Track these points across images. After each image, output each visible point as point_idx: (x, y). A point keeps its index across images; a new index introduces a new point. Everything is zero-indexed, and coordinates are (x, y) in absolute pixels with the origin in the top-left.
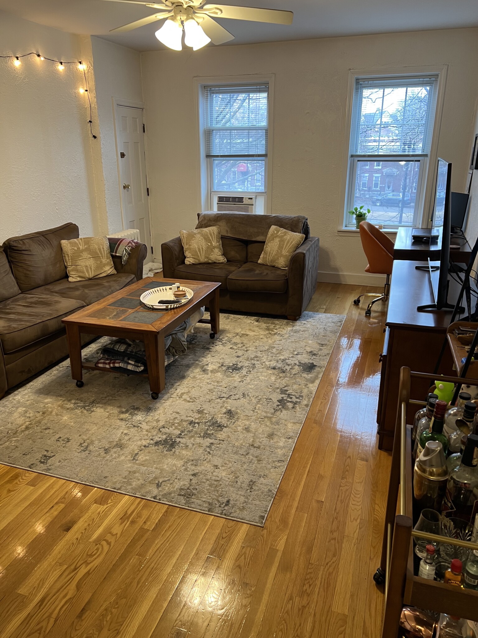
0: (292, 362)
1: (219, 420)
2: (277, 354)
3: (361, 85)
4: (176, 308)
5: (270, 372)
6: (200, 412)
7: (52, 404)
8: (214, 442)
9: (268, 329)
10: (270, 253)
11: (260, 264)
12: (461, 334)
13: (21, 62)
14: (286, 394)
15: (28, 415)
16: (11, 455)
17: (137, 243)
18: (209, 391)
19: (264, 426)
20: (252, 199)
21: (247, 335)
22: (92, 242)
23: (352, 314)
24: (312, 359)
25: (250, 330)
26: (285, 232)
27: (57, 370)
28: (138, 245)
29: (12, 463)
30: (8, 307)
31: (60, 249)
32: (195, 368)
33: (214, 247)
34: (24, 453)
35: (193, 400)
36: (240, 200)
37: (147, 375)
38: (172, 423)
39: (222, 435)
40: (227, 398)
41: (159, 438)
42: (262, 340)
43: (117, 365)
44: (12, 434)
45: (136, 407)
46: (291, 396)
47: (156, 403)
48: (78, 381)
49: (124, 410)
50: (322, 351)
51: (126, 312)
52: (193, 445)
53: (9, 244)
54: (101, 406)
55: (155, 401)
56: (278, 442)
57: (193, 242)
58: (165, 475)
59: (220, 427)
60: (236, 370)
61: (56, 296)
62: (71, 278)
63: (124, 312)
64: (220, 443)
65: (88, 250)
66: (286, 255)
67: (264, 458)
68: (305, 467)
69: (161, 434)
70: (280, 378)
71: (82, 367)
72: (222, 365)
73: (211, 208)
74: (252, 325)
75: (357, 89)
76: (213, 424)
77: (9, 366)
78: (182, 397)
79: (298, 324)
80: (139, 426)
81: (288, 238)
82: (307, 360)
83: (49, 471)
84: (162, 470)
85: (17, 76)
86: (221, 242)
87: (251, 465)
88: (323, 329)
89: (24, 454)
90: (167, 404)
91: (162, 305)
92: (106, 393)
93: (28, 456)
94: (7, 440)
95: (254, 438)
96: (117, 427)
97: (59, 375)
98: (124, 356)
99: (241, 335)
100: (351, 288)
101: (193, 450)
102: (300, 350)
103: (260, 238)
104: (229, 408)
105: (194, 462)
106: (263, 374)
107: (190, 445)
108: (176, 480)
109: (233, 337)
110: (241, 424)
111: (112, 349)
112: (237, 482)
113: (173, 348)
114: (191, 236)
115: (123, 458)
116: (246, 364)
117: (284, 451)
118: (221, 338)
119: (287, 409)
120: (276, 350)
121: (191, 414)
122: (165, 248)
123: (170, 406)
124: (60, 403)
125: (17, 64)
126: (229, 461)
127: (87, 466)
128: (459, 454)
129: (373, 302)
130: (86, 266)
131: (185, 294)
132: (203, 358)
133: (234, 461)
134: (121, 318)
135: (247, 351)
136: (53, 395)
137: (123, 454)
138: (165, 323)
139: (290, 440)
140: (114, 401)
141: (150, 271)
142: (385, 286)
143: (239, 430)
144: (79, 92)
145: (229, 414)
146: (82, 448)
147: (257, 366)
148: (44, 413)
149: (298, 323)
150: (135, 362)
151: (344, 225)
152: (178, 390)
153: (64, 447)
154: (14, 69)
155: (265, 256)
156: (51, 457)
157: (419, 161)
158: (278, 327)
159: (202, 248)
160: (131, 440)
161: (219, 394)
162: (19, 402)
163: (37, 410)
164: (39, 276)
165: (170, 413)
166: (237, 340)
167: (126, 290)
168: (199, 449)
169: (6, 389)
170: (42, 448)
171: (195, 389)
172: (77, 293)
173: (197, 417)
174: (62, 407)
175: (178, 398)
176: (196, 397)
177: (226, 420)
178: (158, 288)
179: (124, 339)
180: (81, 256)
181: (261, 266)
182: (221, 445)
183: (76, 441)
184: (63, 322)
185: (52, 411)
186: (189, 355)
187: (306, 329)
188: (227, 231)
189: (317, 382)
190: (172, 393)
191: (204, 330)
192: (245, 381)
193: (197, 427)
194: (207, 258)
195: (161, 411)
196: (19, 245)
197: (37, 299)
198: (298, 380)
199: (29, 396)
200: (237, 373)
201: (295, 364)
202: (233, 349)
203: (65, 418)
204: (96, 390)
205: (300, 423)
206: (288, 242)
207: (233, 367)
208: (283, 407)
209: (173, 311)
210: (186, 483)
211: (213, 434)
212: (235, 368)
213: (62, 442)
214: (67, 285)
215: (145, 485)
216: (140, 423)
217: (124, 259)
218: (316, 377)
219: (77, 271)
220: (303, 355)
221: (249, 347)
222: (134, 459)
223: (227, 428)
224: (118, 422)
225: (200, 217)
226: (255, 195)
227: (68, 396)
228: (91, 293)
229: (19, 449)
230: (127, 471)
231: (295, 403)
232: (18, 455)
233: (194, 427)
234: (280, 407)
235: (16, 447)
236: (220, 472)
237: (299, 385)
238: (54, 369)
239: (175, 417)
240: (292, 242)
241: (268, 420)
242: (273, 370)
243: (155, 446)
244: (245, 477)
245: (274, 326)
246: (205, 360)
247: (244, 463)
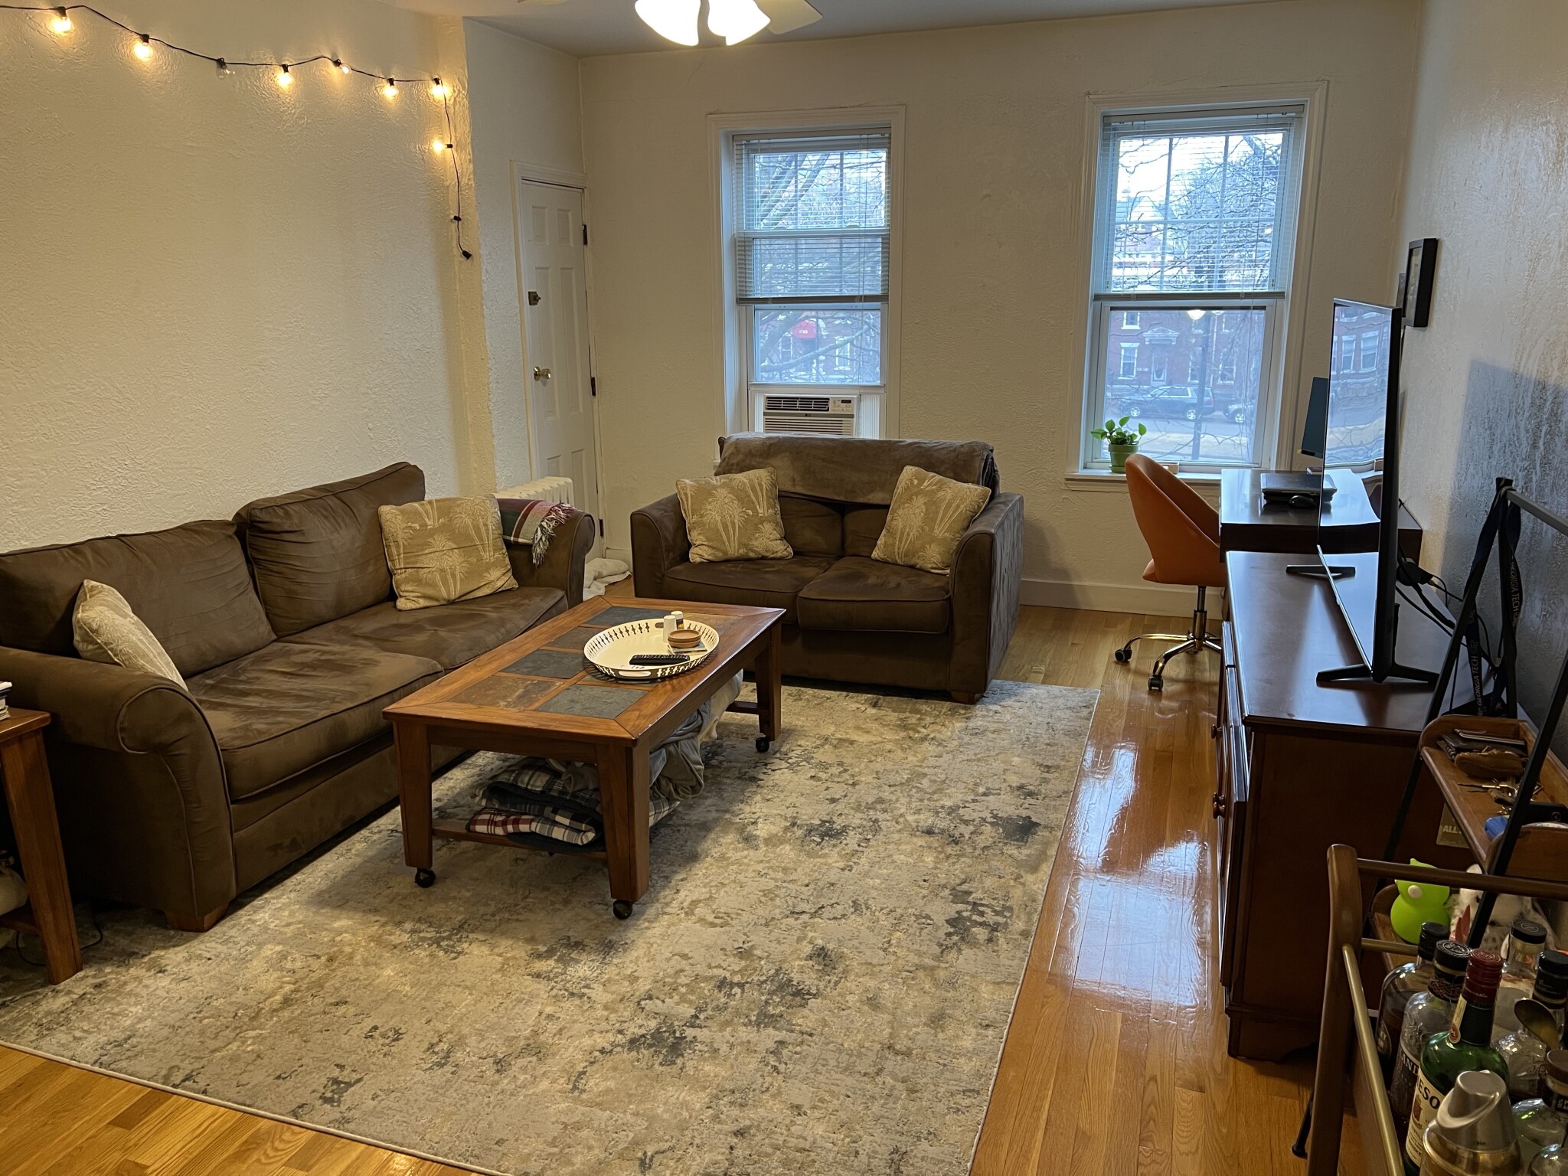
0: (975, 815)
1: (796, 977)
2: (934, 793)
3: (1114, 129)
4: (677, 675)
5: (920, 843)
6: (744, 953)
7: (354, 934)
8: (788, 1039)
9: (904, 726)
10: (902, 533)
11: (877, 560)
12: (1465, 750)
13: (295, 77)
14: (968, 903)
15: (289, 965)
16: (244, 1079)
17: (569, 511)
18: (765, 895)
19: (916, 994)
20: (850, 402)
21: (852, 742)
22: (458, 510)
23: (1114, 688)
24: (1027, 806)
25: (858, 728)
26: (939, 481)
27: (366, 839)
28: (572, 517)
29: (248, 1102)
30: (242, 678)
31: (378, 526)
32: (722, 831)
33: (762, 521)
34: (278, 1073)
35: (723, 920)
36: (822, 404)
37: (604, 854)
38: (671, 984)
39: (806, 1018)
40: (813, 915)
41: (640, 1027)
42: (891, 755)
43: (524, 828)
44: (247, 1019)
45: (573, 940)
46: (981, 909)
47: (627, 927)
48: (419, 871)
49: (543, 949)
50: (1050, 786)
51: (549, 687)
52: (732, 1046)
53: (250, 515)
54: (482, 937)
55: (623, 922)
56: (957, 1036)
57: (709, 507)
58: (661, 1133)
59: (801, 995)
60: (830, 836)
61: (366, 647)
62: (403, 600)
63: (542, 687)
64: (802, 1042)
65: (447, 529)
66: (945, 539)
67: (926, 1084)
68: (1037, 1109)
69: (643, 1015)
70: (948, 857)
71: (433, 833)
72: (794, 824)
73: (749, 426)
74: (863, 715)
75: (1106, 140)
76: (781, 987)
77: (241, 832)
78: (693, 914)
79: (979, 713)
80: (584, 995)
81: (949, 496)
82: (1012, 808)
83: (346, 1125)
84: (652, 1119)
85: (284, 111)
86: (778, 506)
87: (891, 1105)
88: (1046, 726)
89: (279, 1077)
90: (655, 931)
91: (640, 667)
92: (493, 903)
93: (290, 1083)
94: (233, 1035)
95: (892, 1028)
96: (526, 997)
97: (370, 853)
98: (543, 804)
99: (835, 742)
100: (1105, 620)
101: (731, 1060)
102: (992, 783)
103: (876, 498)
104: (820, 942)
105: (737, 1095)
106: (903, 847)
107: (724, 1048)
108: (691, 1150)
109: (816, 747)
110: (854, 988)
111: (512, 785)
112: (857, 1153)
113: (670, 780)
114: (705, 493)
115: (545, 1084)
116: (856, 819)
117: (976, 1062)
118: (783, 749)
119: (974, 944)
120: (931, 781)
121: (719, 958)
122: (641, 523)
123: (663, 936)
124: (374, 929)
125: (284, 81)
126: (832, 1093)
127: (448, 1109)
128: (1538, 1102)
129: (1168, 657)
130: (442, 570)
131: (699, 638)
132: (741, 806)
133: (844, 1091)
134: (537, 705)
135: (854, 784)
136: (355, 909)
137: (544, 1074)
138: (652, 715)
139: (990, 1032)
140: (514, 924)
141: (595, 579)
142: (1195, 616)
143: (850, 1004)
144: (432, 151)
145: (821, 959)
146: (435, 1058)
147: (883, 825)
148: (331, 960)
149: (979, 710)
150: (571, 819)
151: (1081, 464)
152: (682, 893)
153: (385, 1055)
154: (276, 94)
155: (890, 541)
156: (352, 1085)
157: (1264, 308)
158: (928, 720)
159: (733, 523)
160: (565, 1033)
161: (790, 903)
162: (265, 929)
163: (313, 952)
164: (322, 596)
165: (664, 957)
166: (826, 755)
167: (545, 629)
168: (747, 1060)
169: (233, 892)
170: (328, 1059)
171: (727, 889)
172: (421, 638)
173: (737, 969)
174: (378, 940)
175: (683, 915)
176: (730, 911)
177: (814, 976)
178: (628, 625)
179: (544, 759)
180: (429, 545)
181: (881, 564)
182: (805, 1047)
183: (419, 1038)
184: (386, 715)
185: (352, 953)
186: (706, 798)
187: (1002, 726)
188: (794, 480)
189: (1046, 869)
190: (668, 900)
191: (741, 731)
192: (855, 867)
193: (738, 996)
194: (746, 546)
195: (641, 952)
196: (275, 520)
197: (317, 655)
198: (994, 864)
199: (292, 914)
200: (834, 846)
201: (984, 820)
202: (819, 779)
203: (389, 972)
204: (468, 894)
205: (1012, 984)
206: (949, 505)
207: (823, 829)
208: (963, 939)
209: (668, 685)
210: (720, 1157)
211: (781, 1016)
212: (828, 832)
213: (381, 1041)
214: (394, 619)
215: (608, 1164)
216: (587, 987)
217: (539, 551)
218: (1042, 856)
219: (419, 582)
220: (1002, 797)
221: (860, 773)
222: (575, 1088)
223: (819, 1000)
224: (527, 983)
225: (726, 446)
226: (857, 392)
227: (394, 911)
228: (455, 639)
229: (266, 1061)
230: (557, 1122)
231: (994, 928)
232: (261, 1078)
233: (730, 995)
234: (955, 938)
235: (258, 1056)
236: (810, 1126)
237: (1000, 877)
238: (357, 836)
239: (678, 967)
240: (958, 506)
241: (926, 976)
242: (927, 838)
243: (630, 1050)
244: (879, 1141)
245: (919, 719)
246: (747, 809)
247: (873, 1097)
